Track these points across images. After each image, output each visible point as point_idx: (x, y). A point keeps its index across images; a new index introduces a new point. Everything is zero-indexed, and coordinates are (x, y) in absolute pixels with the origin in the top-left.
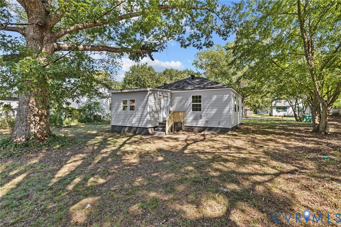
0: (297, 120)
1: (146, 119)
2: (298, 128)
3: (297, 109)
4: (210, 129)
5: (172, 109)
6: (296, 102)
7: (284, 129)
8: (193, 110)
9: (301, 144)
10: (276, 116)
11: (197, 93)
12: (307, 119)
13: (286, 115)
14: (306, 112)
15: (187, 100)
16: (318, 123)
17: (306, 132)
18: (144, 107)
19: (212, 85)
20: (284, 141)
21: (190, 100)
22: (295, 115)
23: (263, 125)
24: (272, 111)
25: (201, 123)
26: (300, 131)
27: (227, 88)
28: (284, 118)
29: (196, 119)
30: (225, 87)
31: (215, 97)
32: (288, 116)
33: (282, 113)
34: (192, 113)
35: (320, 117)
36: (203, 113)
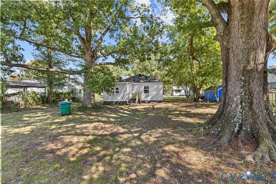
0: (187, 97)
1: (126, 98)
2: (188, 100)
3: (186, 91)
4: (154, 101)
5: (133, 92)
6: (186, 88)
7: (183, 100)
8: (145, 93)
9: (190, 104)
10: (175, 96)
11: (147, 84)
12: (191, 96)
13: (180, 95)
14: (190, 93)
15: (141, 87)
16: (196, 97)
17: (192, 101)
18: (125, 91)
19: (153, 80)
20: (185, 104)
21: (143, 88)
22: (186, 94)
23: (174, 99)
24: (173, 93)
25: (149, 99)
26: (189, 101)
27: (161, 82)
28: (180, 97)
29: (146, 97)
30: (160, 82)
31: (155, 86)
32: (182, 96)
33: (178, 94)
34: (144, 94)
35: (196, 94)
36: (150, 94)
